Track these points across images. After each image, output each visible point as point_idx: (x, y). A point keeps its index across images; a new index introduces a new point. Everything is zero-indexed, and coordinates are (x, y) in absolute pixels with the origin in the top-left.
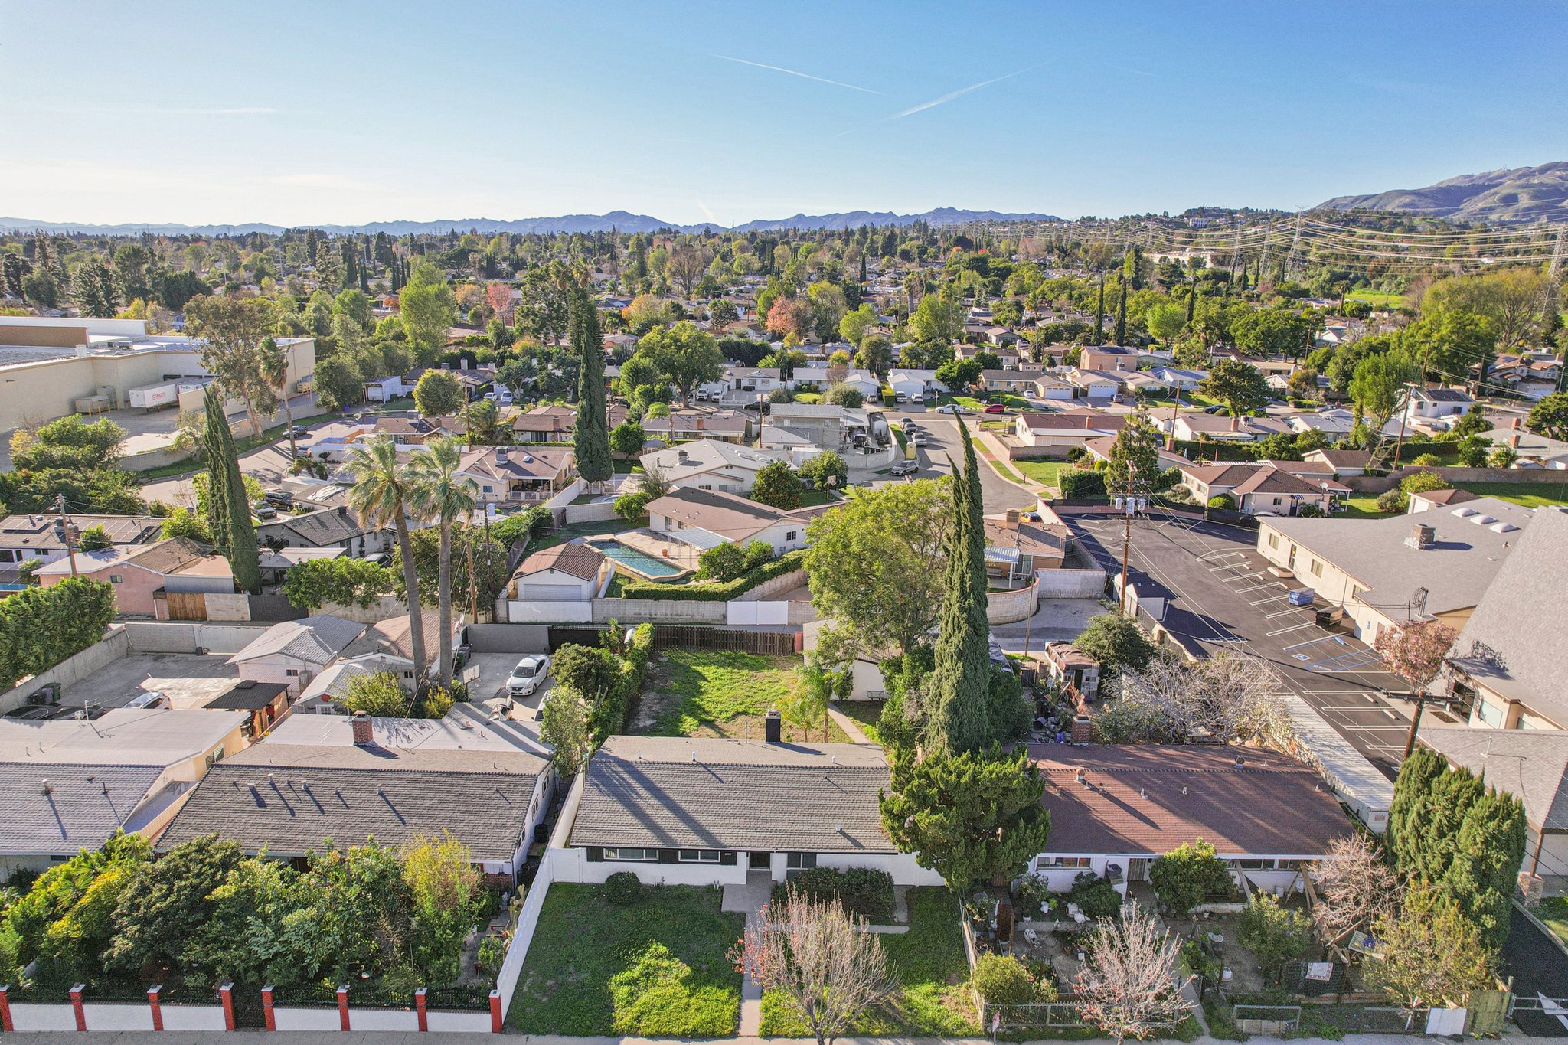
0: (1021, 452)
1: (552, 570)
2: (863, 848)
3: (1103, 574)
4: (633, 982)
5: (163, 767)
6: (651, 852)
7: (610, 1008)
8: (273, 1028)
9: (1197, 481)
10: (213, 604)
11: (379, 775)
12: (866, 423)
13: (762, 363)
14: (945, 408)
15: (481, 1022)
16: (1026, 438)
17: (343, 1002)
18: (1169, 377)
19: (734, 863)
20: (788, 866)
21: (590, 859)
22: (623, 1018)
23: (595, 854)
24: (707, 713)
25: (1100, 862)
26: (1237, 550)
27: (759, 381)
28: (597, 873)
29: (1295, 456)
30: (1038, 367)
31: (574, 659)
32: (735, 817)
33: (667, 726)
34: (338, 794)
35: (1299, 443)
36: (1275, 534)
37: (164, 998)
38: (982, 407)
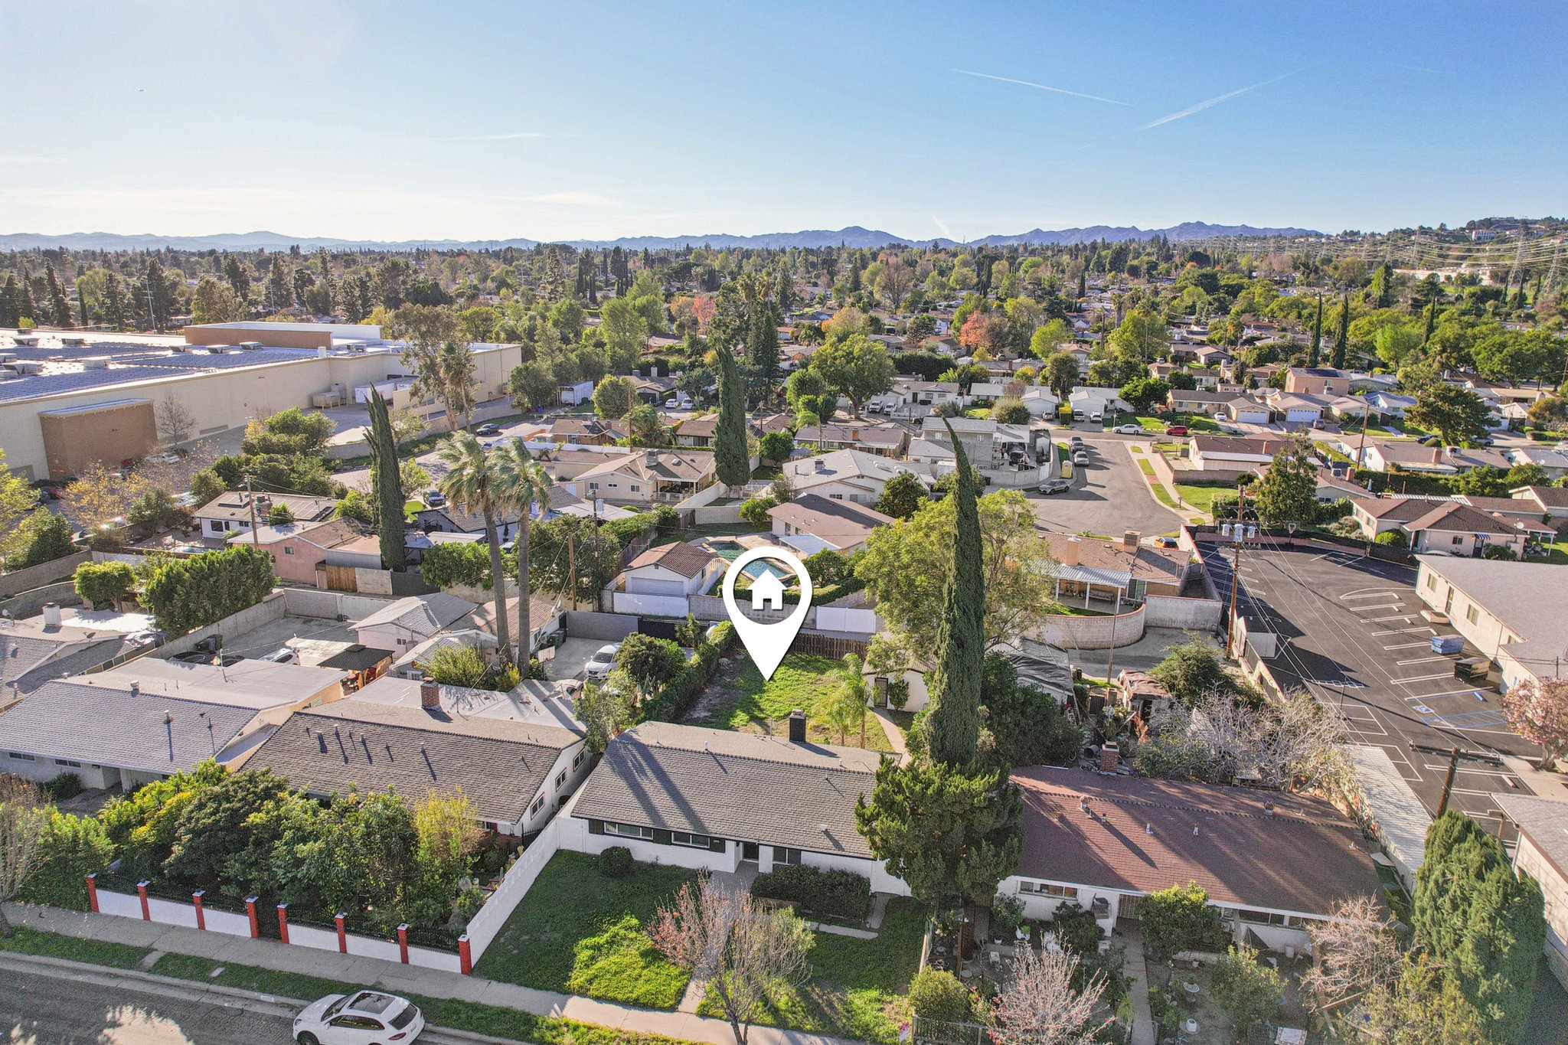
0: (1184, 476)
1: (656, 565)
2: (843, 850)
3: (1219, 605)
4: (597, 948)
5: (259, 710)
6: (647, 830)
7: (570, 968)
8: (287, 941)
9: (1366, 514)
10: (365, 578)
11: (426, 735)
12: (1026, 440)
13: (942, 377)
14: (1123, 429)
15: (451, 963)
16: (1196, 462)
17: (341, 926)
18: (1383, 403)
19: (723, 851)
20: (774, 860)
21: (592, 831)
22: (577, 978)
23: (597, 826)
24: (762, 711)
25: (1086, 894)
26: (1390, 591)
27: (936, 395)
28: (595, 845)
29: (1501, 492)
30: (1238, 389)
31: (633, 646)
33: (720, 720)
34: (388, 748)
35: (1511, 478)
36: (1434, 575)
37: (206, 902)
38: (1165, 427)
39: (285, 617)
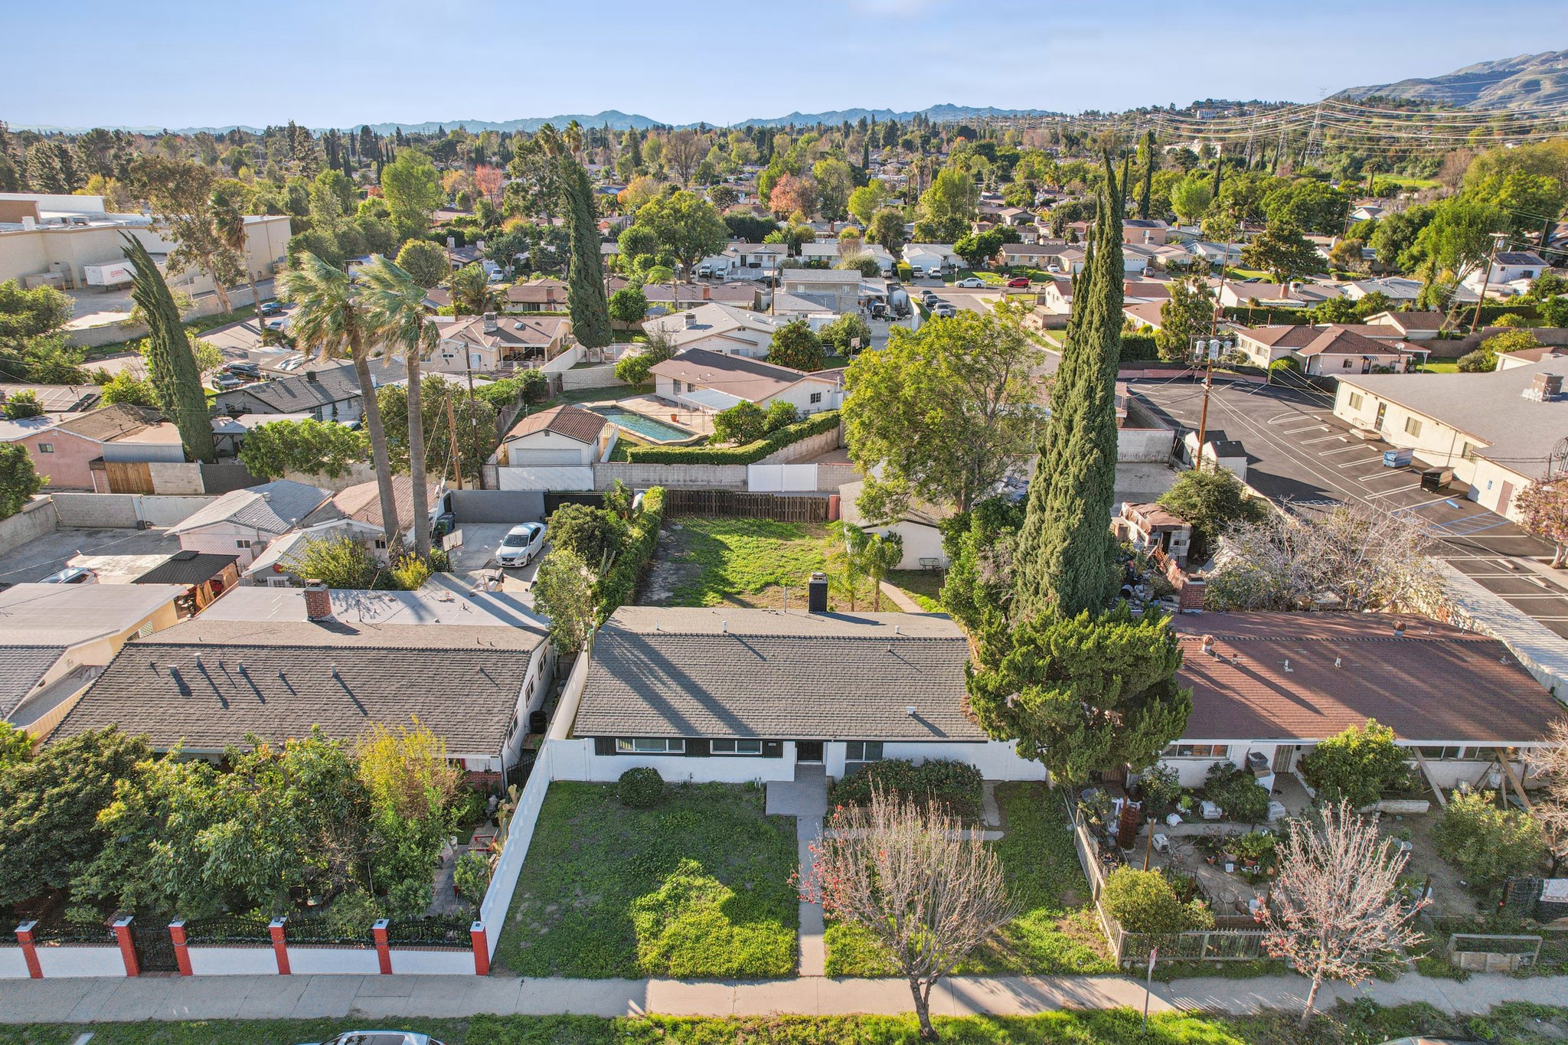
0: (1054, 321)
1: (547, 432)
2: (944, 735)
3: (1171, 434)
4: (659, 907)
5: (64, 648)
6: (675, 742)
7: (634, 943)
8: (189, 972)
9: (1255, 343)
10: (161, 476)
11: (334, 653)
12: (885, 293)
13: (768, 238)
14: (965, 282)
15: (463, 962)
16: (1057, 307)
17: (280, 939)
18: (1201, 250)
19: (780, 755)
20: (848, 757)
21: (599, 752)
22: (648, 954)
23: (605, 746)
24: (732, 584)
25: (1239, 750)
26: (1314, 413)
28: (608, 769)
29: (1357, 319)
30: (1060, 243)
31: (574, 518)
32: (780, 699)
33: (687, 597)
34: (282, 676)
35: (1359, 308)
39: (58, 531)
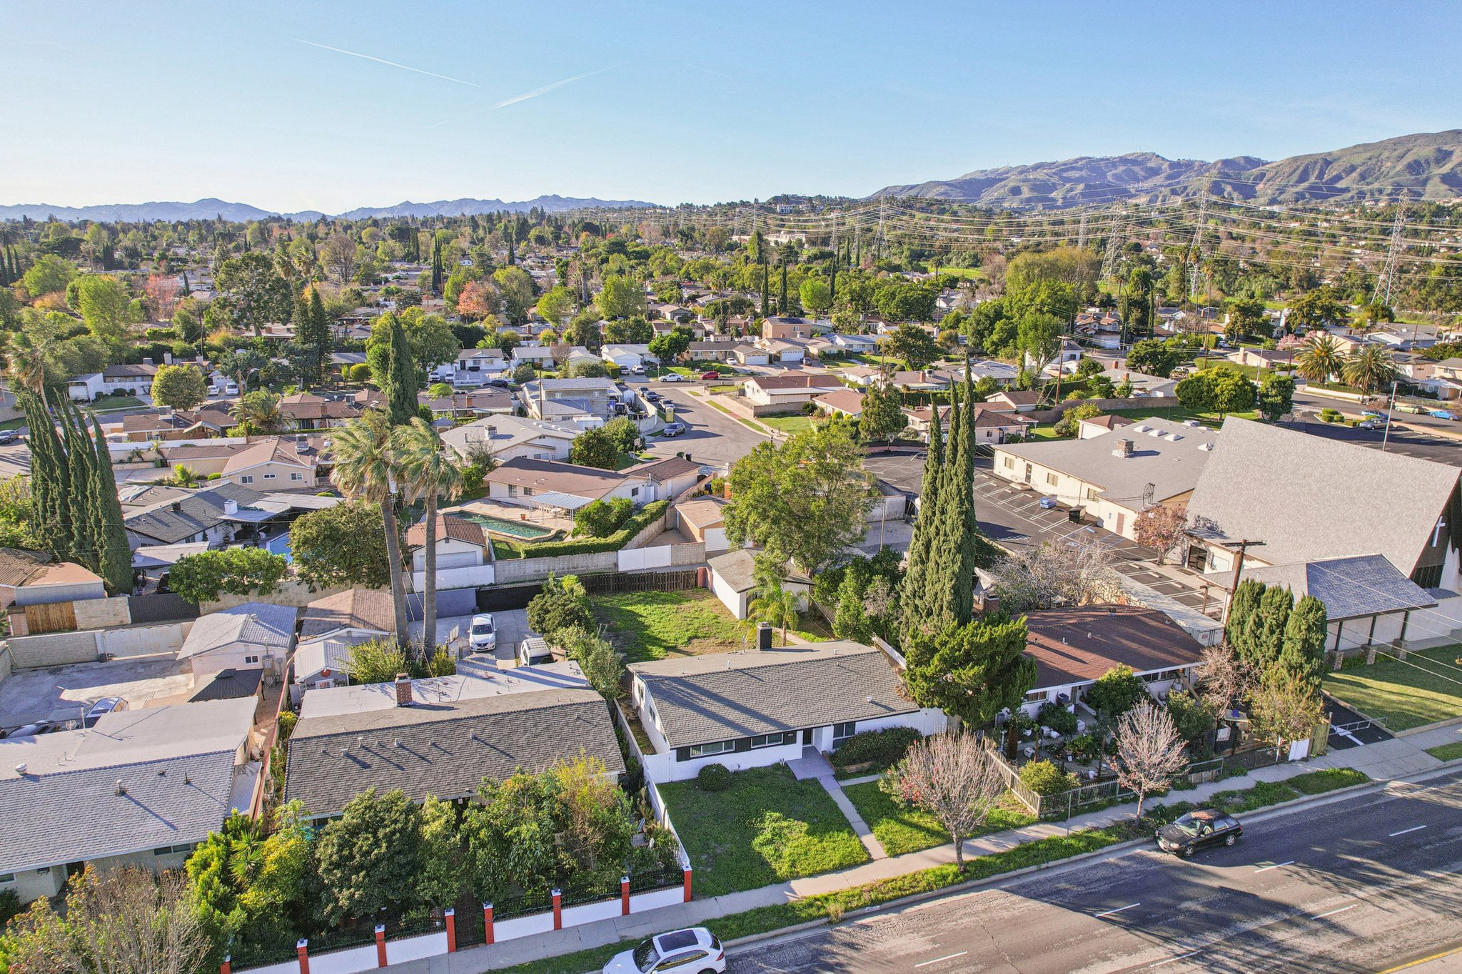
1: (447, 539)
2: (893, 710)
3: (904, 498)
4: (771, 842)
5: (235, 751)
6: (729, 744)
7: (768, 863)
8: (491, 941)
10: (89, 612)
13: (481, 343)
14: (668, 377)
15: (676, 895)
16: (762, 398)
17: (557, 904)
19: (795, 741)
20: (834, 735)
21: (679, 760)
22: (782, 868)
23: (683, 754)
24: (666, 641)
25: (1053, 692)
27: (483, 361)
28: (689, 770)
29: (979, 398)
30: (727, 338)
34: (434, 744)
35: (979, 389)
36: (1008, 458)
38: (697, 374)
39: (13, 674)
